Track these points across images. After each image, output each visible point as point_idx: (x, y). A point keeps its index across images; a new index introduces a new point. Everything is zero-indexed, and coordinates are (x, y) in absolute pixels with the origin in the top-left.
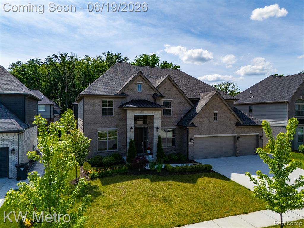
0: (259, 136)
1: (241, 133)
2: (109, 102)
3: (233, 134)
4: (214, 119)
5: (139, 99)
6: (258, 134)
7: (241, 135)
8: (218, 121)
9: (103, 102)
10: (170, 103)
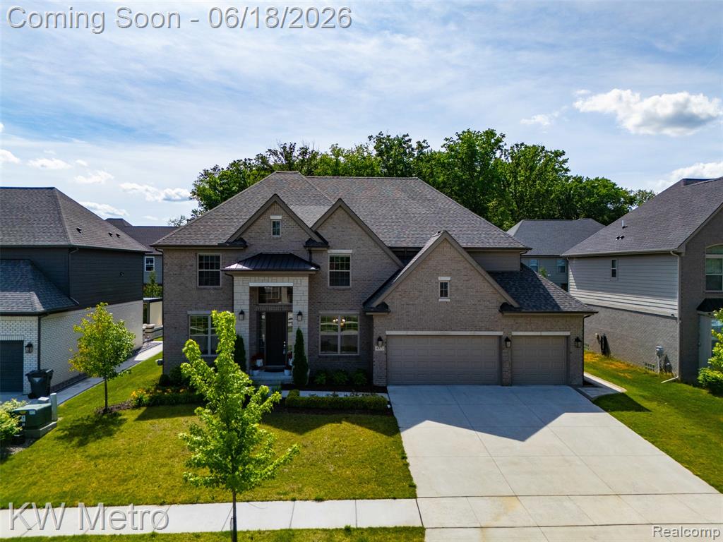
0: (573, 338)
1: (516, 331)
2: (212, 257)
3: (492, 331)
4: (442, 296)
5: (274, 251)
6: (568, 333)
7: (514, 333)
8: (449, 300)
9: (201, 258)
10: (348, 259)
